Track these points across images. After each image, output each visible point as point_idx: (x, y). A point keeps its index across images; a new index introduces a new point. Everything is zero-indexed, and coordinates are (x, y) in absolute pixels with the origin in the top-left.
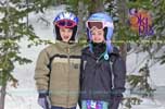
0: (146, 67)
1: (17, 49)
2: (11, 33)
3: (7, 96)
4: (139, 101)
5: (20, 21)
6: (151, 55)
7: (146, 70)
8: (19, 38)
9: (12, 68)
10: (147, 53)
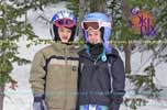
0: (152, 66)
2: (8, 33)
7: (151, 69)
8: (17, 37)
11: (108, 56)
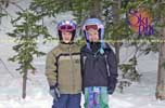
1: (34, 44)
2: (30, 33)
3: (28, 81)
4: (129, 84)
5: (37, 23)
6: (137, 48)
8: (36, 36)
9: (31, 59)
10: (134, 47)
11: (105, 50)
